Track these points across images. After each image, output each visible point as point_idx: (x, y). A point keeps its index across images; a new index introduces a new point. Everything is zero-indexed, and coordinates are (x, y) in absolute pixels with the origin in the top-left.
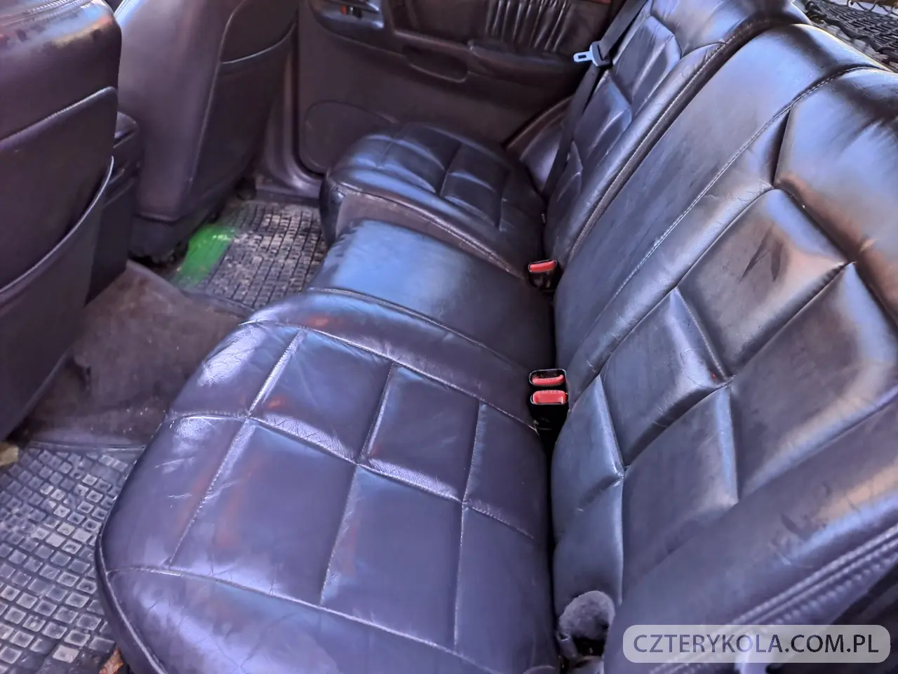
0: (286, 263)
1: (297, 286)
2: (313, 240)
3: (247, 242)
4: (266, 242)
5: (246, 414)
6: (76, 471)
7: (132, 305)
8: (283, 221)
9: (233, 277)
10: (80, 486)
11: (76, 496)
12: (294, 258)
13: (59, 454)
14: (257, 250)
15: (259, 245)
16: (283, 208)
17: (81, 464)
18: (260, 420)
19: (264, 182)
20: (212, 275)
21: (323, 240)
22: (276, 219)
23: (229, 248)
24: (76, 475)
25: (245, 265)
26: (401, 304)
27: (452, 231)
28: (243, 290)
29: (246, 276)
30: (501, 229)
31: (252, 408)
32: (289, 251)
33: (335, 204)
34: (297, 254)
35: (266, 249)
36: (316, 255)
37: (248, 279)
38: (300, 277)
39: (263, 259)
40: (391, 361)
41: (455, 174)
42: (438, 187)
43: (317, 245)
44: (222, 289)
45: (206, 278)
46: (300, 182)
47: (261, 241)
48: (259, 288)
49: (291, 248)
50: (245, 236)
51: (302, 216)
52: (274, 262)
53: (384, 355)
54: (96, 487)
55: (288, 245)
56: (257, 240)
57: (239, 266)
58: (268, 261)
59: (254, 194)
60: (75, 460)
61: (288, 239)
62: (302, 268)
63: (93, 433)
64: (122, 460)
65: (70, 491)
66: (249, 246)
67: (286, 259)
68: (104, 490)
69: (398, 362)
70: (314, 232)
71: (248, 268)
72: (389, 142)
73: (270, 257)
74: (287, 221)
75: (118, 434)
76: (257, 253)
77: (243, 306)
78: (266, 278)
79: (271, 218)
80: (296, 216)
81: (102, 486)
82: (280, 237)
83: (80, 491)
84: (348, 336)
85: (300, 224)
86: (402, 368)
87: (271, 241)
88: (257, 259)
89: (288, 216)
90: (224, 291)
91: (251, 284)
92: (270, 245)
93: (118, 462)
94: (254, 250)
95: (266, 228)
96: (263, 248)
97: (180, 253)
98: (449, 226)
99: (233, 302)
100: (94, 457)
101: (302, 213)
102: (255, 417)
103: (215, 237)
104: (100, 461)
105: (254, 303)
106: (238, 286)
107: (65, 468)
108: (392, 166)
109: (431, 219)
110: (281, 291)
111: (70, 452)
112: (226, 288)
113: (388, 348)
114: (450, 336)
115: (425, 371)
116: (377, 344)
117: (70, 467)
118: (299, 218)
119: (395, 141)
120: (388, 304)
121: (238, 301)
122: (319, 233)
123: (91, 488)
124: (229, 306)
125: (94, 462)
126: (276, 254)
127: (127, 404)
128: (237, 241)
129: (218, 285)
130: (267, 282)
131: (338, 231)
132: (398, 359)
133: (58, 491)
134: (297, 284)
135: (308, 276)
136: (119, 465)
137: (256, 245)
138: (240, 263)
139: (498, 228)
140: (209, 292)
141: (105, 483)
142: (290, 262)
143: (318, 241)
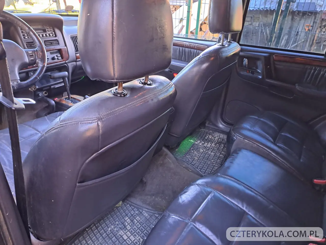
0: (211, 154)
1: (214, 164)
2: (222, 146)
3: (199, 144)
4: (205, 145)
5: (190, 220)
6: (135, 214)
7: (162, 162)
8: (212, 138)
9: (193, 155)
10: (135, 220)
11: (134, 223)
12: (214, 152)
13: (132, 207)
14: (202, 147)
15: (203, 146)
16: (213, 133)
17: (137, 212)
18: (194, 224)
19: (209, 124)
20: (186, 154)
21: (226, 147)
22: (210, 137)
23: (193, 145)
24: (135, 216)
25: (197, 152)
26: (253, 187)
27: (278, 159)
28: (195, 161)
29: (197, 156)
30: (301, 161)
31: (192, 218)
32: (213, 149)
33: (233, 141)
34: (215, 151)
35: (205, 147)
36: (222, 152)
37: (197, 157)
38: (215, 160)
39: (204, 151)
40: (245, 212)
41: (282, 134)
42: (275, 139)
43: (223, 148)
44: (188, 159)
45: (184, 155)
46: (221, 125)
47: (204, 144)
48: (200, 161)
49: (214, 148)
50: (199, 141)
51: (219, 137)
52: (207, 152)
53: (243, 208)
54: (139, 222)
55: (213, 147)
56: (203, 143)
57: (195, 152)
58: (205, 152)
59: (205, 127)
60: (135, 210)
61: (213, 145)
62: (217, 157)
63: (142, 202)
64: (148, 215)
65: (132, 221)
66: (200, 145)
67: (211, 152)
68: (142, 224)
69: (248, 212)
70: (223, 144)
71: (198, 153)
72: (257, 119)
73: (206, 150)
74: (214, 138)
75: (149, 204)
76: (202, 148)
77: (194, 167)
78: (203, 158)
79: (209, 136)
80: (217, 137)
81: (141, 222)
82: (210, 143)
83: (135, 222)
84: (230, 197)
85: (218, 140)
86: (249, 216)
87: (207, 145)
88: (201, 150)
89: (215, 136)
90: (189, 160)
91: (198, 159)
92: (207, 146)
93: (147, 215)
94: (201, 147)
95: (206, 140)
96: (204, 147)
97: (178, 145)
98: (277, 157)
99: (191, 165)
100: (141, 211)
101: (220, 135)
102: (192, 222)
103: (189, 140)
104: (142, 213)
105: (198, 166)
106: (194, 160)
107: (132, 213)
108: (257, 129)
109: (270, 152)
110: (208, 164)
111: (135, 207)
112: (190, 160)
113: (245, 206)
114: (271, 207)
115: (258, 219)
116: (240, 203)
117: (134, 212)
118: (218, 138)
119: (260, 119)
120: (247, 187)
121: (193, 165)
122: (225, 144)
123: (138, 222)
124: (189, 166)
125: (141, 213)
126: (208, 150)
127: (153, 195)
128: (196, 143)
129: (187, 158)
130: (203, 160)
131: (232, 150)
132: (249, 211)
133: (129, 220)
134: (213, 162)
135: (218, 160)
136: (147, 216)
137: (202, 145)
138: (196, 151)
139: (300, 160)
140: (184, 160)
141: (142, 221)
142: (212, 153)
143: (224, 147)
